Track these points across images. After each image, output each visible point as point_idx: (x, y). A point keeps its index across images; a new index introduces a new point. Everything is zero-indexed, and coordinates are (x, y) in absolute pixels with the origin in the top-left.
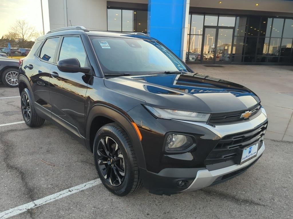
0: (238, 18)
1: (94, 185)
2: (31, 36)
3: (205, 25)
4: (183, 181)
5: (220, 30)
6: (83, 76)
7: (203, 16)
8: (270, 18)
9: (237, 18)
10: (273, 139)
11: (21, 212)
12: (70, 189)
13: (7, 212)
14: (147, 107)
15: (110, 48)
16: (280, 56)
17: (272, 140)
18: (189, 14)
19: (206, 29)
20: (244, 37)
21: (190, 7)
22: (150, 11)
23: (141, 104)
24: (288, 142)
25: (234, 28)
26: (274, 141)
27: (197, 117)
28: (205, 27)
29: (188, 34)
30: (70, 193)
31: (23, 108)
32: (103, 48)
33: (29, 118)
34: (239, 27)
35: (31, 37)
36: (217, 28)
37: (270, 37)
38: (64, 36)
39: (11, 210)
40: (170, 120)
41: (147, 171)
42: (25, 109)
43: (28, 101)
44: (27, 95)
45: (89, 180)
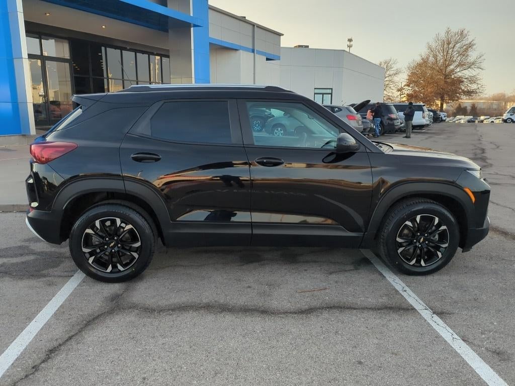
23: (464, 170)
25: (70, 62)
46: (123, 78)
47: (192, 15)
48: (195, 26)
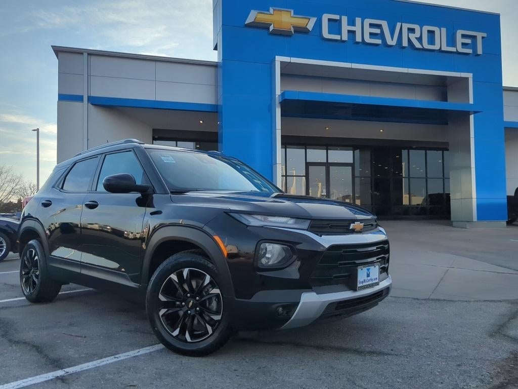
0: (357, 152)
1: (151, 350)
2: (12, 193)
3: (308, 161)
4: (284, 307)
5: (331, 168)
6: (138, 198)
7: (304, 150)
8: (404, 149)
9: (355, 151)
10: (415, 297)
11: (45, 379)
12: (116, 356)
13: (24, 380)
14: (232, 214)
15: (174, 162)
16: (430, 205)
17: (415, 299)
18: (282, 148)
19: (310, 168)
20: (370, 179)
21: (282, 136)
22: (222, 143)
23: (224, 212)
24: (437, 299)
25: (352, 165)
26: (417, 299)
27: (295, 223)
28: (308, 165)
29: (282, 176)
30: (117, 360)
31: (23, 273)
32: (165, 161)
33: (34, 288)
34: (360, 164)
35: (10, 196)
36: (328, 165)
37: (409, 178)
38: (105, 154)
39: (30, 379)
40: (262, 227)
41: (236, 299)
42: (27, 273)
43: (36, 258)
44: (35, 250)
45: (143, 347)
46: (426, 176)
47: (471, 101)
48: (475, 112)
